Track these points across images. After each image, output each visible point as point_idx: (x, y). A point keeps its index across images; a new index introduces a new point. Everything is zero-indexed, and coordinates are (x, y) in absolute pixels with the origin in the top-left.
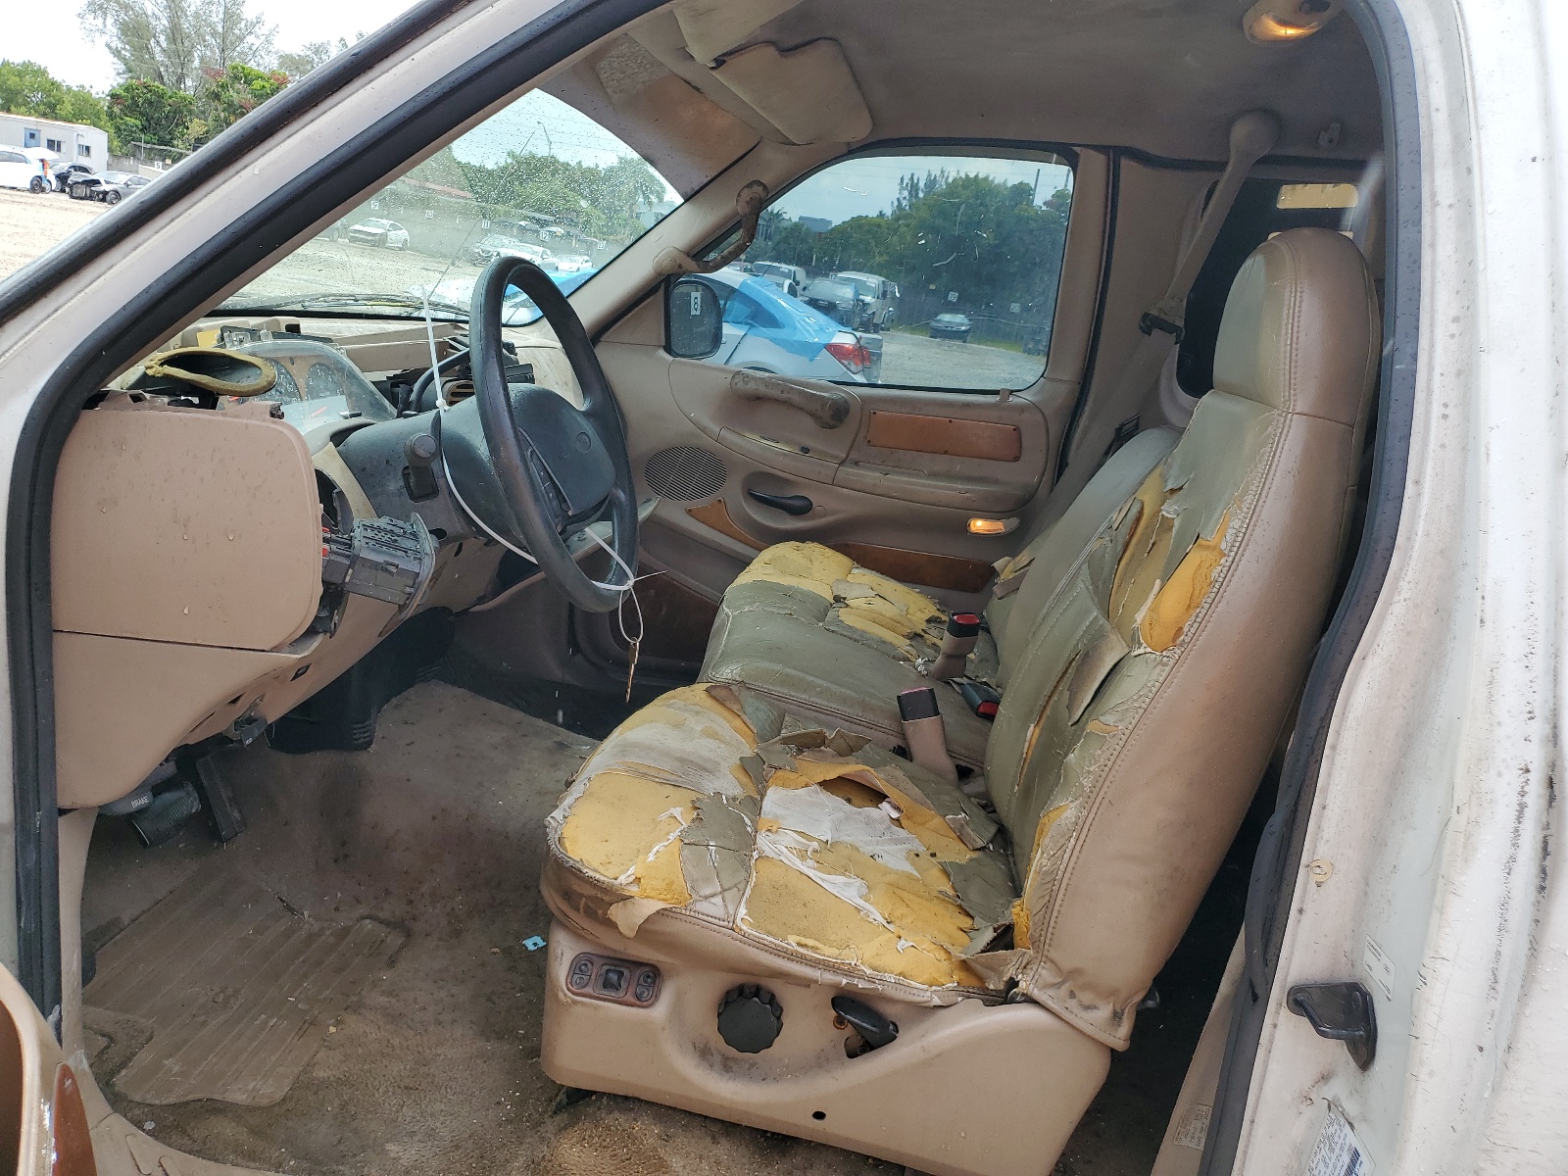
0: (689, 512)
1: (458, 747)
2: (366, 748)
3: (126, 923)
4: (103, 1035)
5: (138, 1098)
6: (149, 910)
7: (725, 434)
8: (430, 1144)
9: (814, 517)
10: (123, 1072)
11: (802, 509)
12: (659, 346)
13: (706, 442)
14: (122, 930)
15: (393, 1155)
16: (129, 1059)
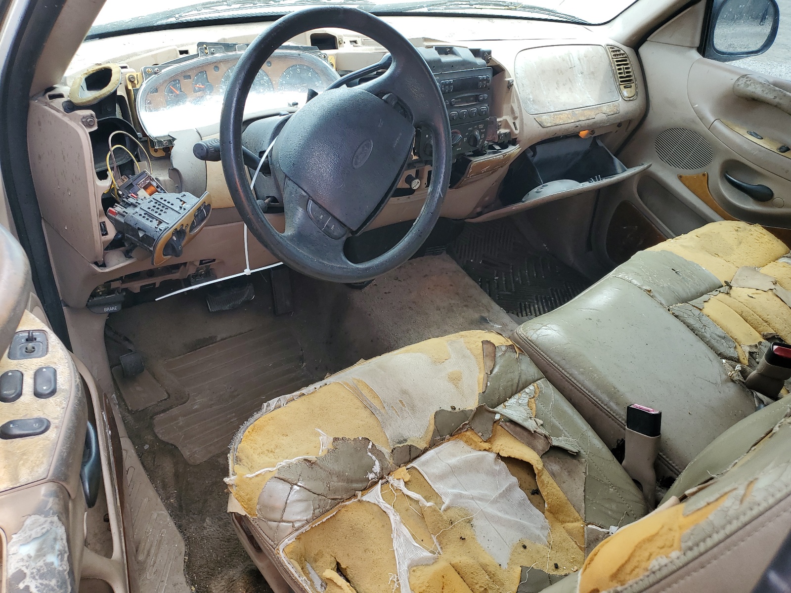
0: (680, 177)
1: (414, 302)
2: (360, 289)
3: (218, 340)
4: (167, 393)
5: (156, 431)
6: (234, 336)
7: (717, 124)
8: (221, 530)
9: (773, 206)
10: (162, 415)
11: (763, 196)
12: (692, 47)
13: (702, 128)
14: (215, 343)
15: (205, 525)
16: (168, 409)
